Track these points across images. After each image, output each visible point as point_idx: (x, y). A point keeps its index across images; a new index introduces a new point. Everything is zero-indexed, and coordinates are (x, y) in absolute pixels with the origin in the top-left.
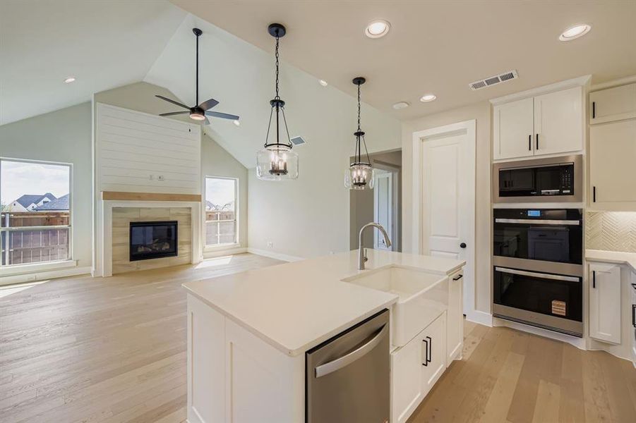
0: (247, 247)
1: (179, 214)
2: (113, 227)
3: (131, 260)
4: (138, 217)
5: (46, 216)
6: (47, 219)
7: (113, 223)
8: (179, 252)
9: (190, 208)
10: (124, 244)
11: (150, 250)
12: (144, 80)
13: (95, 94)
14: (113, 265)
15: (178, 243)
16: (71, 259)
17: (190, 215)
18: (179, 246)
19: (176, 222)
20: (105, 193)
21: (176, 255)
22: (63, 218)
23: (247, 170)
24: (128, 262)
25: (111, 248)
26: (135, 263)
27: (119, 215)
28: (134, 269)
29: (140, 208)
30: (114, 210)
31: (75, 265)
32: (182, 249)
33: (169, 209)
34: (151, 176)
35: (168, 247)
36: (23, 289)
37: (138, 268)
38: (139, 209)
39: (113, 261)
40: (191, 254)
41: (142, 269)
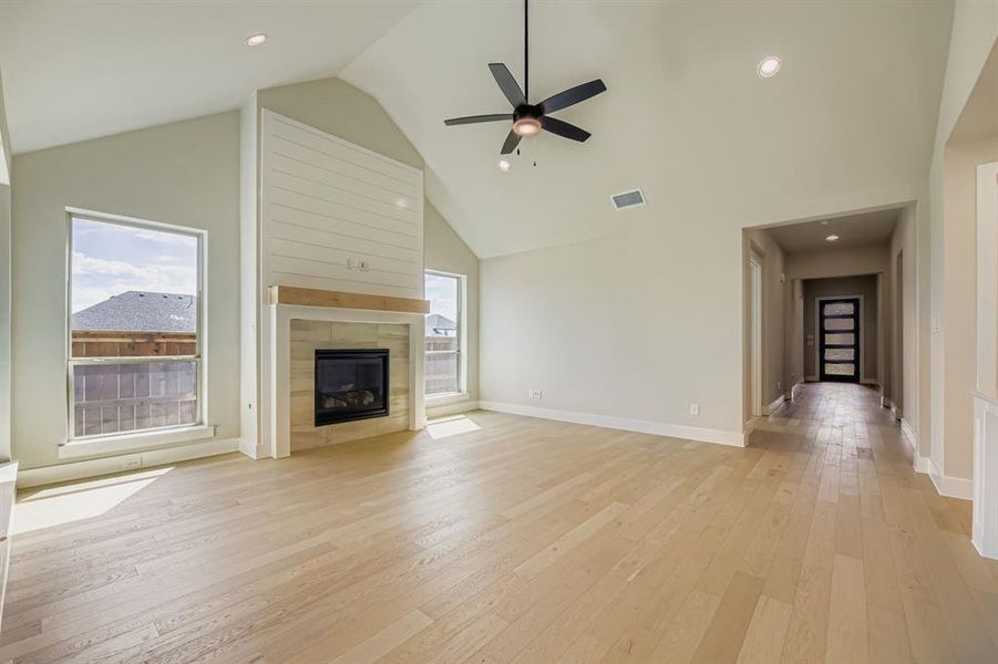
0: (478, 399)
1: (390, 337)
2: (292, 358)
3: (316, 425)
4: (327, 339)
5: (129, 340)
6: (129, 344)
7: (292, 351)
8: (392, 408)
9: (407, 326)
10: (306, 392)
11: (345, 404)
12: (341, 76)
13: (260, 92)
14: (292, 433)
15: (390, 391)
16: (201, 423)
17: (407, 338)
18: (391, 397)
19: (387, 351)
20: (282, 290)
21: (387, 414)
22: (158, 344)
23: (478, 262)
24: (311, 427)
25: (288, 399)
26: (324, 429)
27: (301, 335)
28: (322, 442)
29: (331, 323)
30: (294, 324)
31: (212, 435)
32: (396, 403)
33: (374, 327)
34: (349, 262)
35: (371, 399)
37: (329, 440)
38: (329, 325)
39: (292, 425)
40: (409, 411)
41: (334, 442)
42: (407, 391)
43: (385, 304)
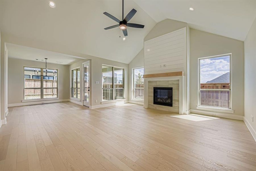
0: (244, 115)
1: (173, 84)
4: (156, 85)
7: (148, 87)
8: (173, 105)
9: (179, 80)
11: (162, 101)
15: (173, 100)
17: (179, 84)
18: (173, 102)
19: (172, 88)
23: (243, 42)
24: (152, 104)
25: (148, 97)
26: (155, 105)
27: (150, 84)
30: (149, 82)
33: (168, 81)
34: (161, 66)
36: (129, 105)
37: (156, 108)
38: (156, 81)
41: (157, 109)
42: (178, 101)
43: (167, 75)
